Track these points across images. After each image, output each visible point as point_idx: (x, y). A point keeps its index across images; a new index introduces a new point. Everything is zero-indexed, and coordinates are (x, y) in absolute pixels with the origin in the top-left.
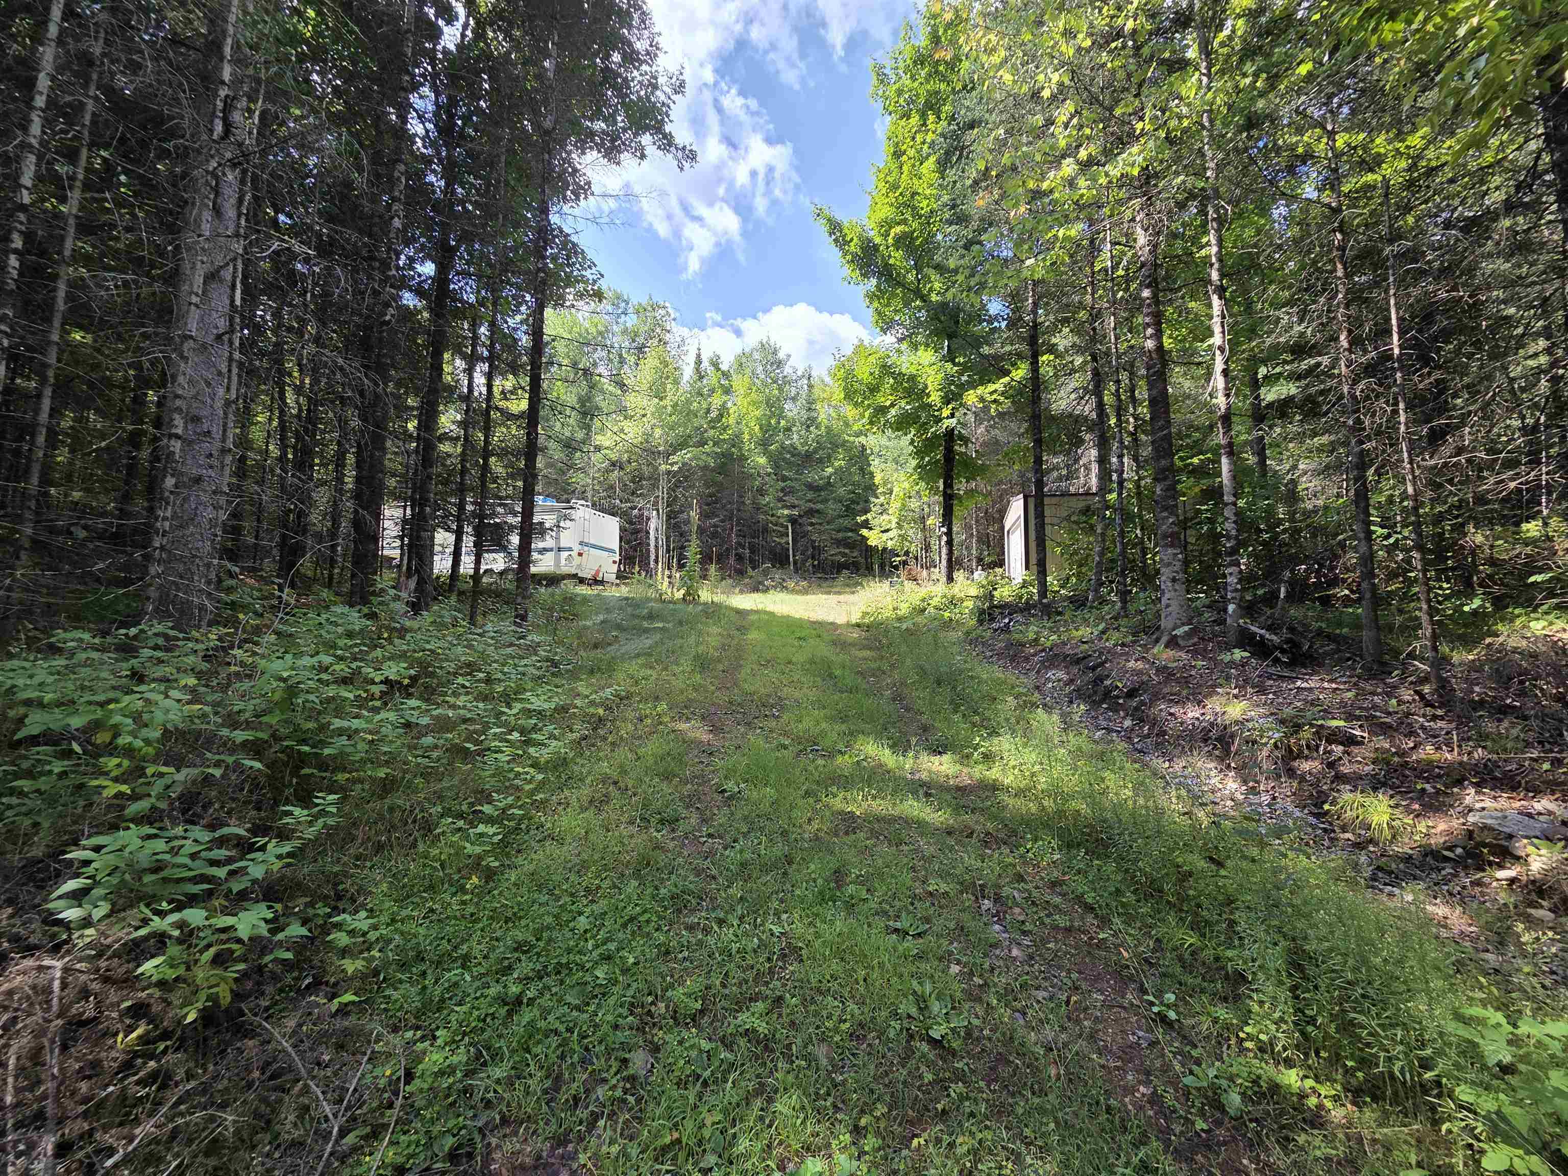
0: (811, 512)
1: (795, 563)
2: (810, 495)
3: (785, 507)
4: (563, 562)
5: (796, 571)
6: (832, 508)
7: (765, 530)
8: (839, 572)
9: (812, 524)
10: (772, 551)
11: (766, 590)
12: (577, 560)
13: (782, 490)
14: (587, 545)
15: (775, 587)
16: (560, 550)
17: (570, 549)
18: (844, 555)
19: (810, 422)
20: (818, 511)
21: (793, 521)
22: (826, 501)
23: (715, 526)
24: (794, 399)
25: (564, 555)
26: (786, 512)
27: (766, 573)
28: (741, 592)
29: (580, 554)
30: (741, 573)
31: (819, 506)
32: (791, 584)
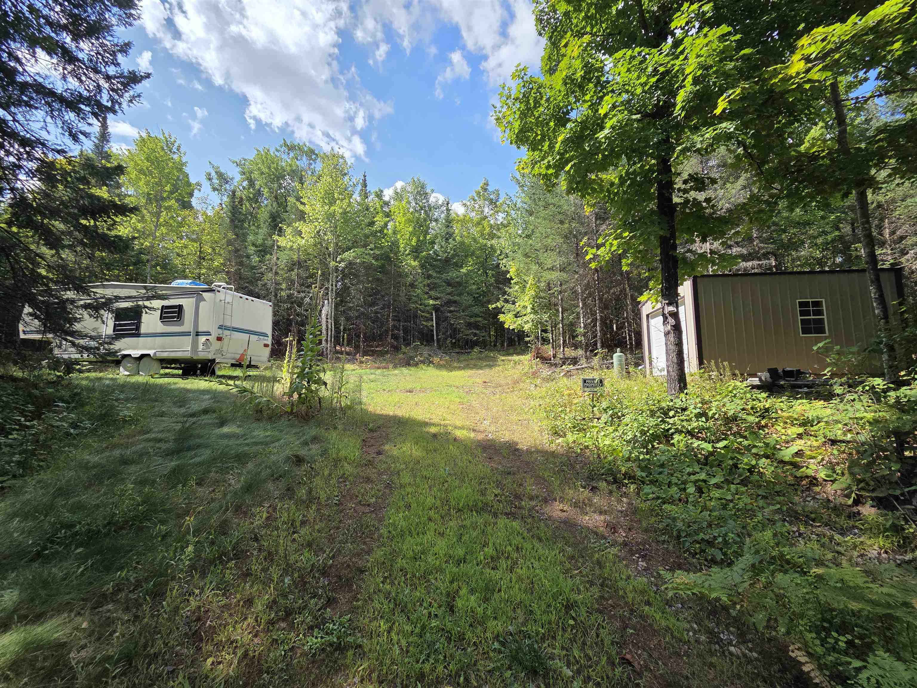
0: (449, 303)
1: (438, 340)
2: (449, 289)
3: (430, 297)
4: (201, 347)
5: (439, 347)
6: (465, 300)
7: (416, 316)
8: (472, 348)
9: (451, 312)
10: (421, 332)
11: (416, 365)
12: (217, 345)
13: (428, 285)
14: (227, 328)
15: (423, 362)
16: (198, 334)
17: (208, 333)
18: (475, 335)
19: (448, 236)
20: (455, 302)
21: (436, 309)
22: (460, 294)
23: (376, 313)
24: (436, 220)
25: (202, 339)
26: (431, 302)
27: (416, 348)
28: (395, 367)
29: (219, 339)
30: (397, 349)
31: (456, 298)
32: (436, 360)
